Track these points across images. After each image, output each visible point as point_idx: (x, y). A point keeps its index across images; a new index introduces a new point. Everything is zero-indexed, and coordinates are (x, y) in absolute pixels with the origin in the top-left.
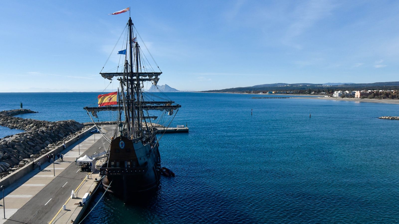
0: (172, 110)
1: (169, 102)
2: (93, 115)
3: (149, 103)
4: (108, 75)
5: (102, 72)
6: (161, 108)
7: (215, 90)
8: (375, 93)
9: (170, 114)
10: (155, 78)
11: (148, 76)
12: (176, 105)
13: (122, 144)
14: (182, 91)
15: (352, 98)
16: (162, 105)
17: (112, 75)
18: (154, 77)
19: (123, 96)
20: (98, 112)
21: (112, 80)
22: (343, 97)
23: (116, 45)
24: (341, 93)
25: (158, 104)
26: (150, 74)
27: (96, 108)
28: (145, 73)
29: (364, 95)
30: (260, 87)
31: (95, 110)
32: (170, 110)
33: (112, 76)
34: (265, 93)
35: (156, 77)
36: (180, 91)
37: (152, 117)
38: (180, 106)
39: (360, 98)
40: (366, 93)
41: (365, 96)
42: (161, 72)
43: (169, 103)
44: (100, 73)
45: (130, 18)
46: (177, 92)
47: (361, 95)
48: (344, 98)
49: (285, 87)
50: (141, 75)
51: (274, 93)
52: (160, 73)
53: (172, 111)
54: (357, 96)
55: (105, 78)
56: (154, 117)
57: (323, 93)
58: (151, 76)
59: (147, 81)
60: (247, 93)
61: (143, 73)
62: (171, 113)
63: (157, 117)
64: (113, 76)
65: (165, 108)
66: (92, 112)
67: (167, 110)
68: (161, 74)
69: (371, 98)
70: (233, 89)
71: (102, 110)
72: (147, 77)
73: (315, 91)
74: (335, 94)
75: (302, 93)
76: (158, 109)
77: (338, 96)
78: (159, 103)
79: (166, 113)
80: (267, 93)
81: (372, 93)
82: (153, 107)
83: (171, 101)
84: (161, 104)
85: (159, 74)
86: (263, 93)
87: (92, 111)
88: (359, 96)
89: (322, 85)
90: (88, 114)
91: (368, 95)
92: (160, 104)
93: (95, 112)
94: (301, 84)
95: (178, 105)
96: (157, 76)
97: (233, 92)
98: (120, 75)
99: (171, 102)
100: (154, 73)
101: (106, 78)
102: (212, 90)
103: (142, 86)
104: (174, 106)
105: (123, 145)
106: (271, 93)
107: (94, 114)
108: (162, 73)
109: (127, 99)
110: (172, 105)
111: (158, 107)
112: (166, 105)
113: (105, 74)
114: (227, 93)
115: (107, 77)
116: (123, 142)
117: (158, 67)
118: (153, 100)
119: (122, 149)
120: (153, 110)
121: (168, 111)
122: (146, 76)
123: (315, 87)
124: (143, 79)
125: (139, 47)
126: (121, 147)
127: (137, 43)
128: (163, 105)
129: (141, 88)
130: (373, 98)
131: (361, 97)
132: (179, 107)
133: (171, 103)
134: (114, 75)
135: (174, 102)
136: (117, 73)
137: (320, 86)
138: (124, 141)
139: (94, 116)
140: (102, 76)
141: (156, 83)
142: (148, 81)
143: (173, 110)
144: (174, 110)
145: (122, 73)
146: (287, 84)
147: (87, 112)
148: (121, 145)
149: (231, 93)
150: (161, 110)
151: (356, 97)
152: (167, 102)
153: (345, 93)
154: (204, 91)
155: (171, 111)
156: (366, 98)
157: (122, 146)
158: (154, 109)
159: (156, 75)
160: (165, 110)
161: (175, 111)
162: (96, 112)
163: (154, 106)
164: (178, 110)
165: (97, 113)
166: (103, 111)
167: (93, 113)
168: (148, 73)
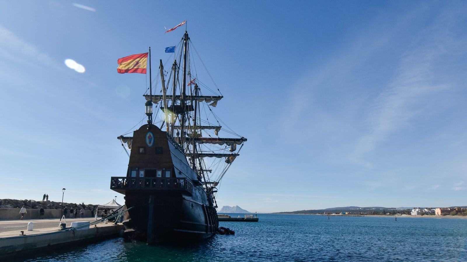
0: (234, 145)
4: (153, 97)
6: (221, 141)
8: (456, 210)
10: (213, 103)
11: (205, 100)
12: (240, 138)
13: (150, 137)
15: (433, 216)
21: (158, 103)
22: (423, 214)
24: (419, 211)
26: (207, 98)
29: (445, 212)
30: (332, 210)
32: (232, 145)
34: (338, 214)
35: (215, 101)
38: (246, 140)
39: (441, 215)
40: (447, 210)
41: (447, 213)
44: (144, 96)
45: (186, 31)
47: (442, 212)
48: (423, 216)
49: (357, 210)
51: (347, 214)
54: (438, 213)
57: (399, 214)
60: (320, 214)
62: (234, 148)
64: (160, 99)
65: (226, 141)
67: (228, 144)
68: (222, 98)
69: (453, 215)
70: (304, 211)
73: (390, 213)
74: (413, 212)
75: (376, 214)
76: (216, 143)
77: (416, 214)
80: (340, 214)
81: (453, 210)
83: (235, 153)
85: (220, 98)
86: (336, 214)
88: (440, 213)
89: (395, 208)
90: (123, 145)
91: (449, 213)
94: (373, 207)
95: (243, 137)
96: (217, 100)
100: (213, 97)
104: (237, 140)
105: (151, 140)
106: (345, 214)
111: (216, 140)
113: (149, 96)
116: (152, 135)
119: (150, 147)
120: (209, 143)
122: (202, 100)
123: (389, 210)
126: (148, 144)
130: (456, 214)
131: (443, 214)
132: (244, 141)
137: (394, 210)
138: (152, 133)
143: (236, 145)
146: (359, 208)
147: (122, 143)
148: (148, 141)
150: (220, 144)
151: (436, 214)
153: (424, 211)
156: (449, 215)
157: (150, 142)
158: (212, 142)
159: (215, 99)
168: (205, 97)
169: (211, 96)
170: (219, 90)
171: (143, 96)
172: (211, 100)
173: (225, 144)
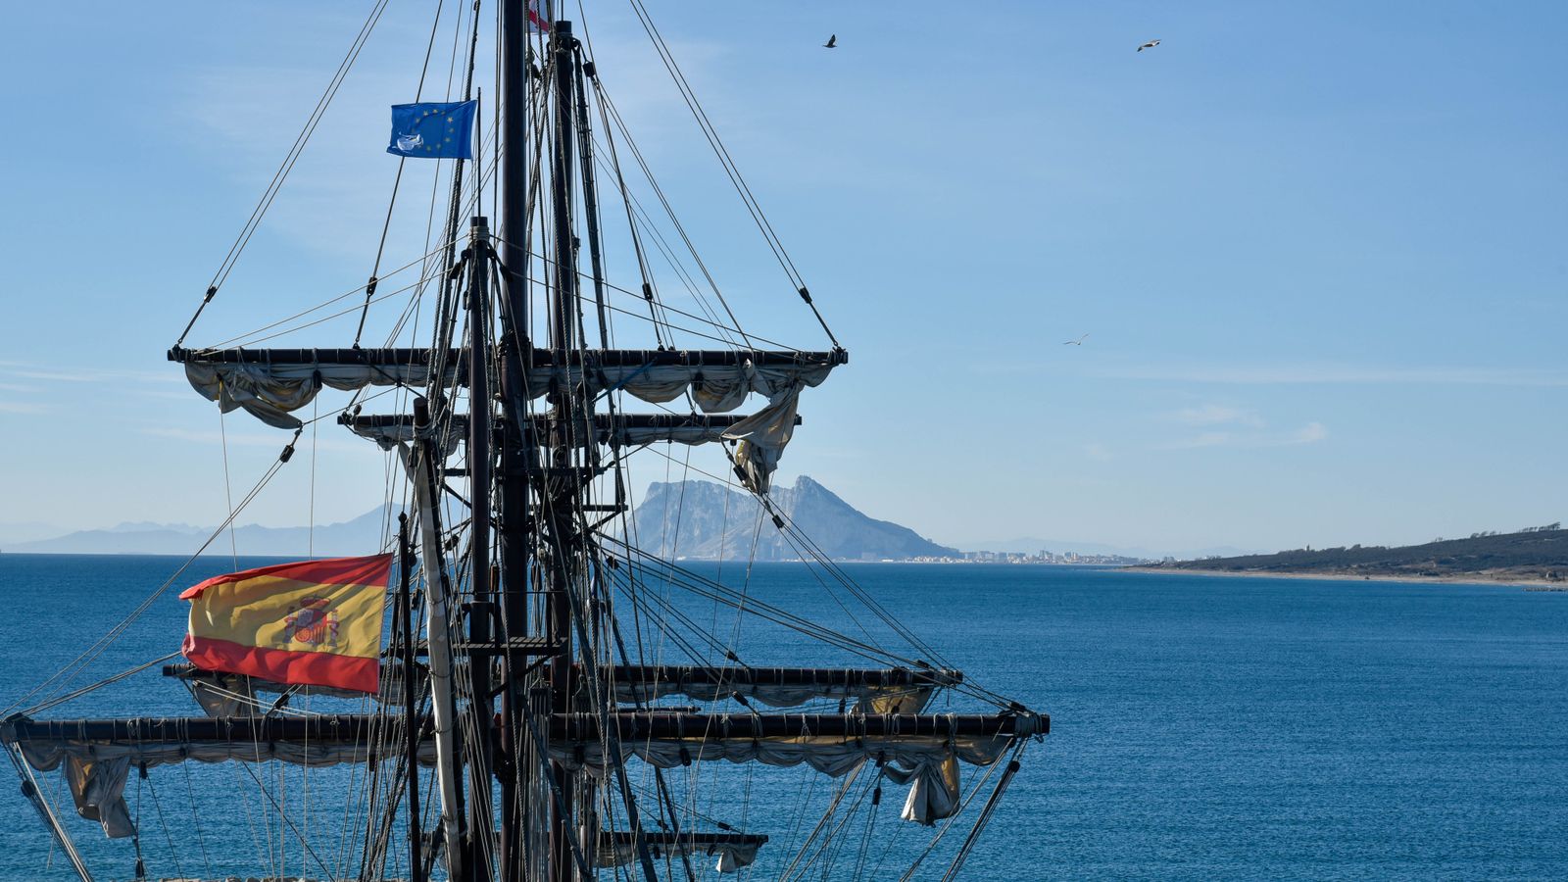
0: (944, 766)
1: (898, 677)
2: (81, 800)
3: (676, 679)
4: (257, 371)
5: (195, 343)
6: (830, 740)
7: (1349, 547)
9: (930, 813)
10: (765, 415)
11: (697, 388)
12: (994, 712)
14: (989, 560)
16: (822, 706)
17: (304, 372)
18: (754, 403)
19: (435, 602)
20: (144, 775)
21: (297, 424)
23: (346, 66)
25: (779, 695)
26: (711, 373)
27: (121, 725)
28: (666, 357)
31: (107, 750)
32: (927, 768)
33: (298, 384)
35: (780, 397)
36: (955, 554)
37: (710, 843)
38: (1042, 726)
42: (827, 347)
43: (896, 690)
44: (177, 354)
46: (928, 560)
50: (611, 373)
52: (822, 356)
53: (948, 781)
55: (227, 407)
56: (722, 838)
58: (726, 390)
59: (661, 446)
61: (632, 358)
63: (757, 841)
64: (318, 381)
65: (876, 741)
66: (70, 778)
67: (894, 764)
68: (835, 370)
71: (183, 754)
72: (681, 405)
76: (790, 758)
78: (797, 690)
79: (876, 801)
82: (740, 726)
83: (921, 664)
84: (809, 695)
85: (816, 366)
87: (76, 763)
90: (28, 789)
92: (798, 700)
93: (106, 776)
95: (1016, 706)
96: (794, 385)
97: (1554, 577)
98: (390, 370)
99: (922, 682)
100: (764, 359)
101: (242, 404)
102: (1318, 548)
103: (610, 500)
104: (969, 727)
107: (95, 794)
108: (839, 357)
109: (467, 634)
110: (945, 705)
111: (792, 727)
112: (865, 706)
113: (224, 366)
114: (1486, 580)
115: (246, 396)
117: (804, 294)
118: (732, 656)
120: (736, 757)
121: (902, 779)
122: (667, 392)
124: (618, 418)
125: (590, 69)
127: (564, 26)
128: (834, 712)
129: (591, 518)
132: (1025, 735)
133: (926, 691)
134: (328, 370)
135: (955, 679)
136: (354, 356)
139: (91, 814)
140: (199, 386)
141: (765, 468)
142: (675, 445)
143: (954, 770)
144: (966, 769)
145: (418, 357)
147: (23, 774)
149: (1538, 583)
150: (829, 766)
152: (874, 678)
154: (1225, 555)
155: (938, 775)
158: (755, 751)
159: (781, 376)
160: (872, 762)
161: (976, 779)
162: (119, 780)
163: (748, 720)
164: (1014, 767)
165: (132, 787)
166: (188, 761)
167: (82, 785)
168: (694, 357)
169: (744, 356)
170: (808, 300)
171: (170, 357)
172: (744, 387)
173: (868, 769)
